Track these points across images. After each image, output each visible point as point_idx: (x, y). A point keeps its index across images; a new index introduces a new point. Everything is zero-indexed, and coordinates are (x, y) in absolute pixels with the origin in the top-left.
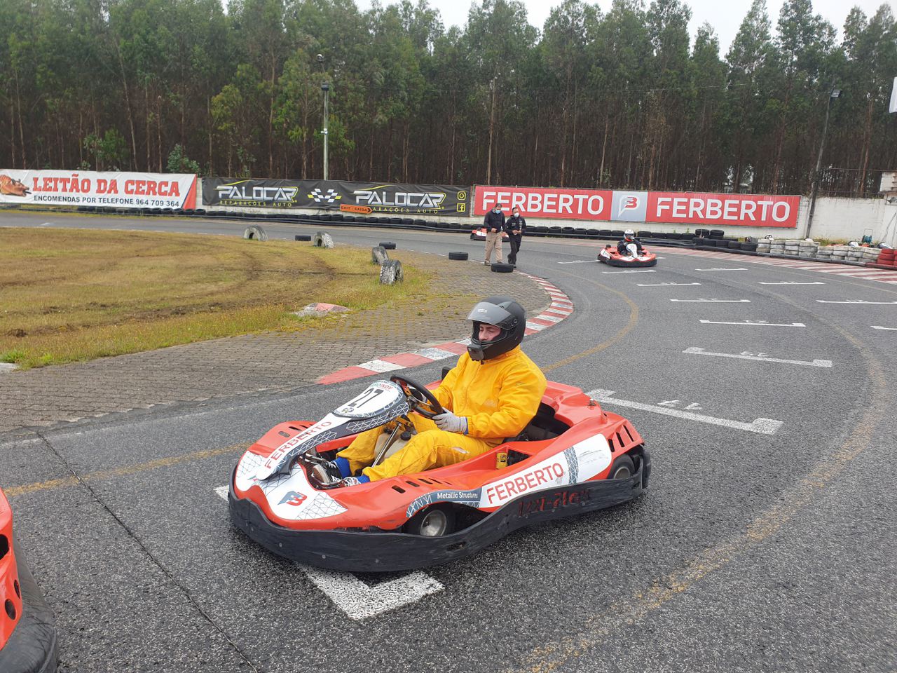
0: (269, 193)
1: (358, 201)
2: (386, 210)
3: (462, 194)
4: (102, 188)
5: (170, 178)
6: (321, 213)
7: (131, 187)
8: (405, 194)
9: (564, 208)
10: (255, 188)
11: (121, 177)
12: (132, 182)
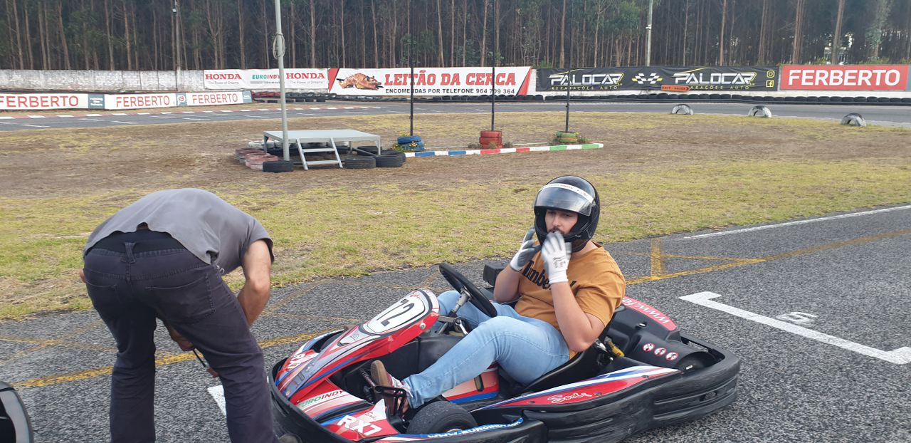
0: (596, 79)
1: (677, 82)
2: (702, 88)
3: (771, 73)
4: (446, 81)
5: (507, 70)
6: (643, 93)
7: (471, 79)
8: (719, 75)
9: (863, 81)
10: (584, 76)
11: (463, 72)
12: (473, 75)
